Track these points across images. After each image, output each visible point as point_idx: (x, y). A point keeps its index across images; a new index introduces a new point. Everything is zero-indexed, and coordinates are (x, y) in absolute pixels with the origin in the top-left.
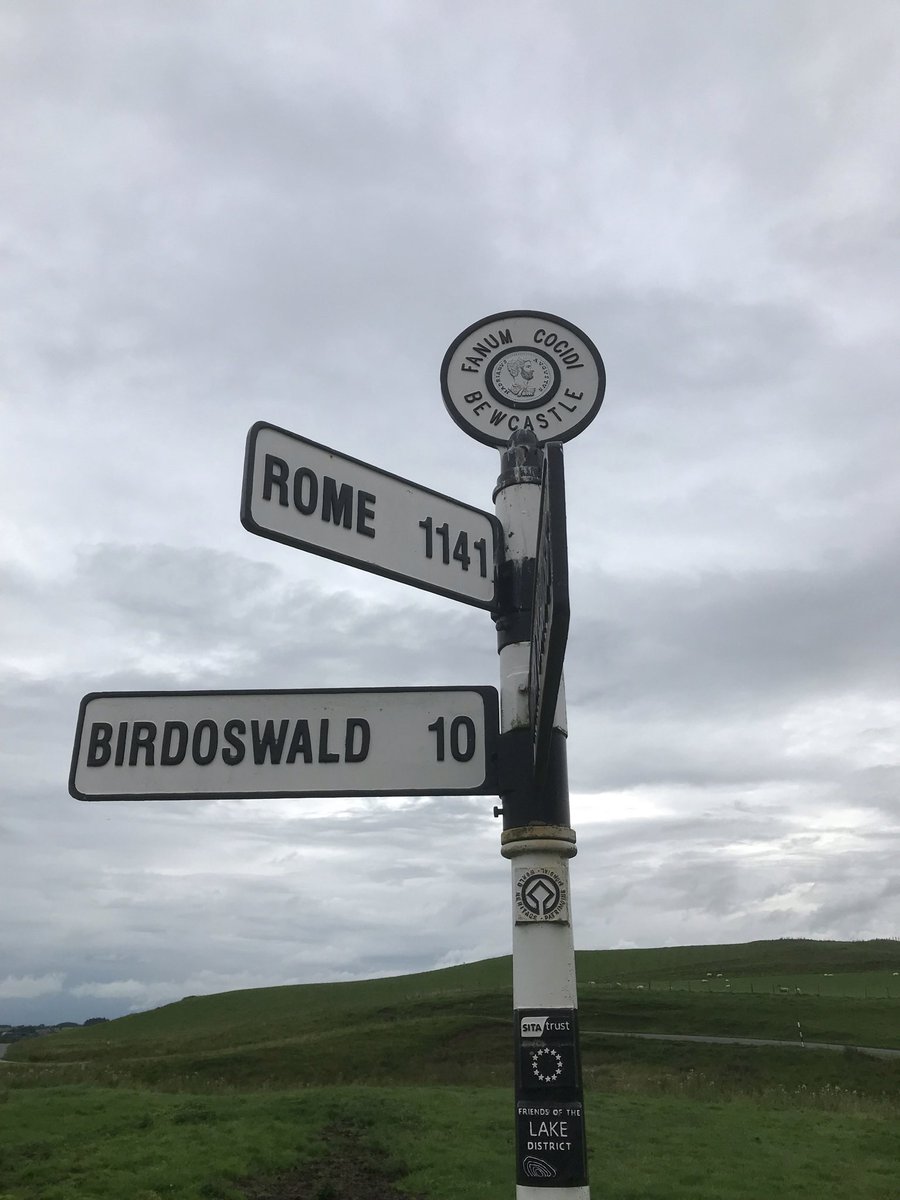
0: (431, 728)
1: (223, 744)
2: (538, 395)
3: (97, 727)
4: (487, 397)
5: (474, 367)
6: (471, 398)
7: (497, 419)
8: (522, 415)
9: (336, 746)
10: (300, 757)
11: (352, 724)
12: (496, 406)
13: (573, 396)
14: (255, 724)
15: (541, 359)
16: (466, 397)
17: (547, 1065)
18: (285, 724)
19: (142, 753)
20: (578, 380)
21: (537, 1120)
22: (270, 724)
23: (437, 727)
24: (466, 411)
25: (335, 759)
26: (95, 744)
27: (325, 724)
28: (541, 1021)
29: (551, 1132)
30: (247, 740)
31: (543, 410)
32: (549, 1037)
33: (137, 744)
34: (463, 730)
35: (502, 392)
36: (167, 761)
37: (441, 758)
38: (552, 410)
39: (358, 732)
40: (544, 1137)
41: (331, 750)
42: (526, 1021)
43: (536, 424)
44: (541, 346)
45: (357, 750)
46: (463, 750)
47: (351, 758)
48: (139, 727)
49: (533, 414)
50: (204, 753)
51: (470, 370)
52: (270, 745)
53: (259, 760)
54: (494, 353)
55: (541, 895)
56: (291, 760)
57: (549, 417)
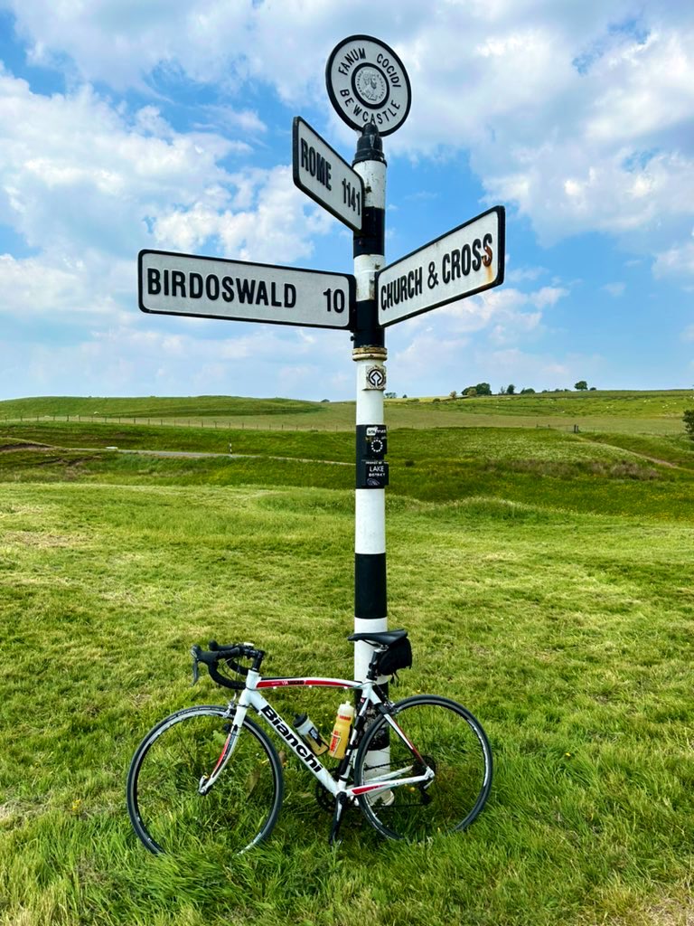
0: (325, 294)
1: (222, 289)
2: (379, 101)
3: (151, 271)
4: (352, 95)
5: (345, 71)
6: (345, 93)
7: (357, 111)
8: (370, 112)
9: (280, 298)
10: (262, 301)
11: (287, 286)
12: (357, 102)
13: (395, 106)
14: (238, 280)
15: (381, 76)
16: (341, 92)
17: (377, 446)
18: (253, 282)
19: (179, 289)
20: (398, 95)
21: (373, 466)
22: (246, 281)
23: (328, 293)
24: (341, 100)
25: (279, 304)
26: (151, 281)
27: (273, 285)
28: (375, 429)
29: (377, 471)
30: (234, 288)
31: (380, 111)
32: (378, 435)
33: (175, 284)
34: (339, 296)
35: (360, 93)
36: (193, 295)
37: (329, 309)
38: (384, 113)
39: (290, 291)
40: (375, 472)
41: (277, 300)
42: (369, 429)
43: (377, 120)
44: (380, 66)
45: (290, 301)
46: (339, 307)
47: (287, 305)
48: (175, 274)
49: (375, 112)
50: (213, 293)
51: (343, 72)
52: (246, 293)
53: (242, 301)
54: (356, 64)
55: (376, 378)
56: (258, 302)
57: (383, 117)
